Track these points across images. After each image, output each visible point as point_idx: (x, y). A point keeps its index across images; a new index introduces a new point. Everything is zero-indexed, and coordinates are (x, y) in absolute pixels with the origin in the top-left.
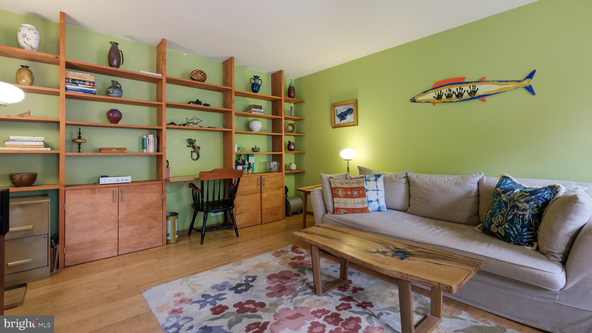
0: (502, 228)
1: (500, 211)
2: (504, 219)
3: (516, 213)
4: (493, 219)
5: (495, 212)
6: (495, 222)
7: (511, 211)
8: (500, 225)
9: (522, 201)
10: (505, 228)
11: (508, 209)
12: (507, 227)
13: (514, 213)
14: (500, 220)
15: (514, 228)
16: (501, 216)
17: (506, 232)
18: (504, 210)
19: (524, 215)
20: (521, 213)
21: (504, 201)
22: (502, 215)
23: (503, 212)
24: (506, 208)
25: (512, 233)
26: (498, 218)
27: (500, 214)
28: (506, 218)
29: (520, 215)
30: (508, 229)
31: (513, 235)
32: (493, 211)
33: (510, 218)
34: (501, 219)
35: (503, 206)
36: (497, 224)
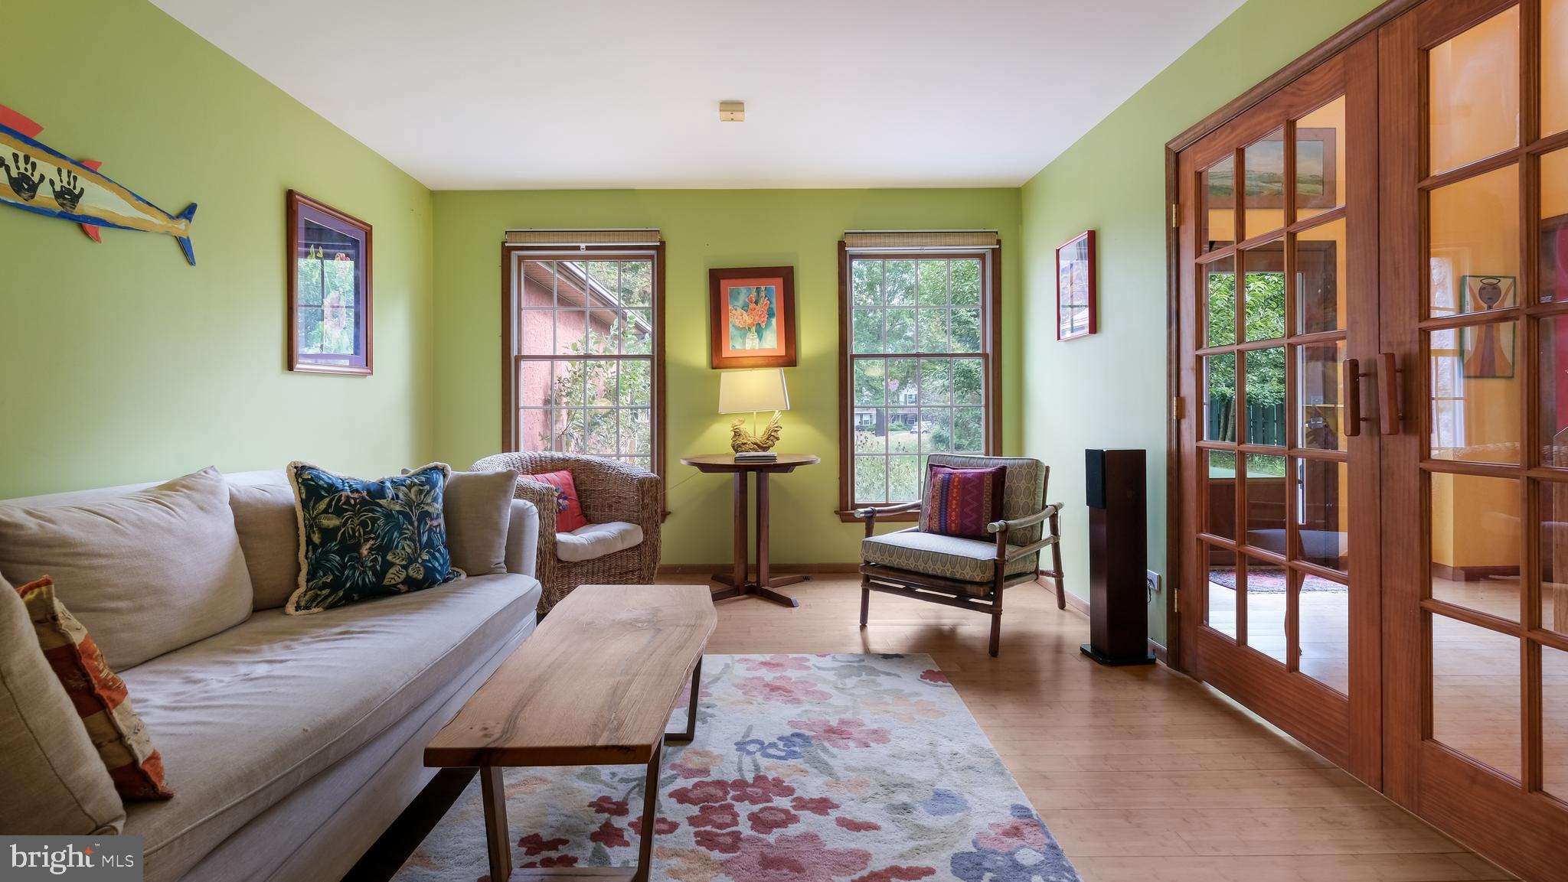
0: (418, 565)
1: (401, 534)
2: (415, 545)
3: (431, 526)
4: (389, 557)
5: (391, 540)
6: (397, 562)
7: (422, 526)
8: (411, 560)
9: (429, 501)
10: (424, 561)
11: (416, 524)
12: (426, 557)
13: (428, 526)
14: (409, 550)
15: (437, 554)
16: (408, 542)
17: (426, 568)
18: (408, 529)
19: (439, 525)
20: (435, 523)
21: (399, 512)
22: (410, 539)
23: (408, 534)
24: (411, 523)
25: (437, 565)
26: (403, 549)
27: (405, 539)
28: (420, 541)
29: (436, 527)
30: (429, 561)
31: (439, 568)
32: (383, 540)
33: (425, 538)
34: (410, 547)
35: (401, 521)
36: (404, 563)
